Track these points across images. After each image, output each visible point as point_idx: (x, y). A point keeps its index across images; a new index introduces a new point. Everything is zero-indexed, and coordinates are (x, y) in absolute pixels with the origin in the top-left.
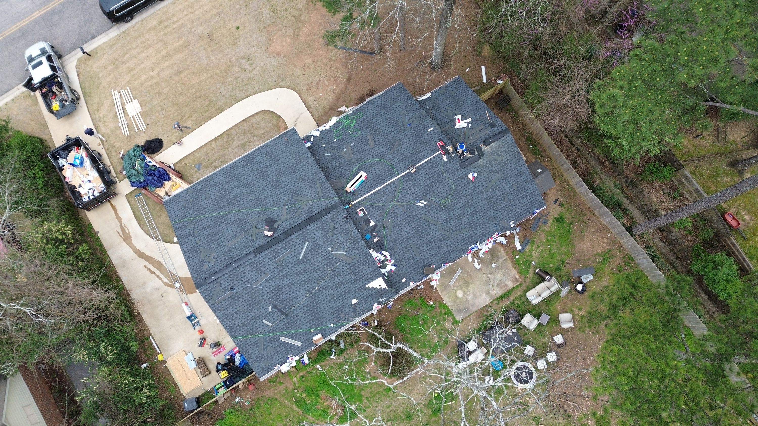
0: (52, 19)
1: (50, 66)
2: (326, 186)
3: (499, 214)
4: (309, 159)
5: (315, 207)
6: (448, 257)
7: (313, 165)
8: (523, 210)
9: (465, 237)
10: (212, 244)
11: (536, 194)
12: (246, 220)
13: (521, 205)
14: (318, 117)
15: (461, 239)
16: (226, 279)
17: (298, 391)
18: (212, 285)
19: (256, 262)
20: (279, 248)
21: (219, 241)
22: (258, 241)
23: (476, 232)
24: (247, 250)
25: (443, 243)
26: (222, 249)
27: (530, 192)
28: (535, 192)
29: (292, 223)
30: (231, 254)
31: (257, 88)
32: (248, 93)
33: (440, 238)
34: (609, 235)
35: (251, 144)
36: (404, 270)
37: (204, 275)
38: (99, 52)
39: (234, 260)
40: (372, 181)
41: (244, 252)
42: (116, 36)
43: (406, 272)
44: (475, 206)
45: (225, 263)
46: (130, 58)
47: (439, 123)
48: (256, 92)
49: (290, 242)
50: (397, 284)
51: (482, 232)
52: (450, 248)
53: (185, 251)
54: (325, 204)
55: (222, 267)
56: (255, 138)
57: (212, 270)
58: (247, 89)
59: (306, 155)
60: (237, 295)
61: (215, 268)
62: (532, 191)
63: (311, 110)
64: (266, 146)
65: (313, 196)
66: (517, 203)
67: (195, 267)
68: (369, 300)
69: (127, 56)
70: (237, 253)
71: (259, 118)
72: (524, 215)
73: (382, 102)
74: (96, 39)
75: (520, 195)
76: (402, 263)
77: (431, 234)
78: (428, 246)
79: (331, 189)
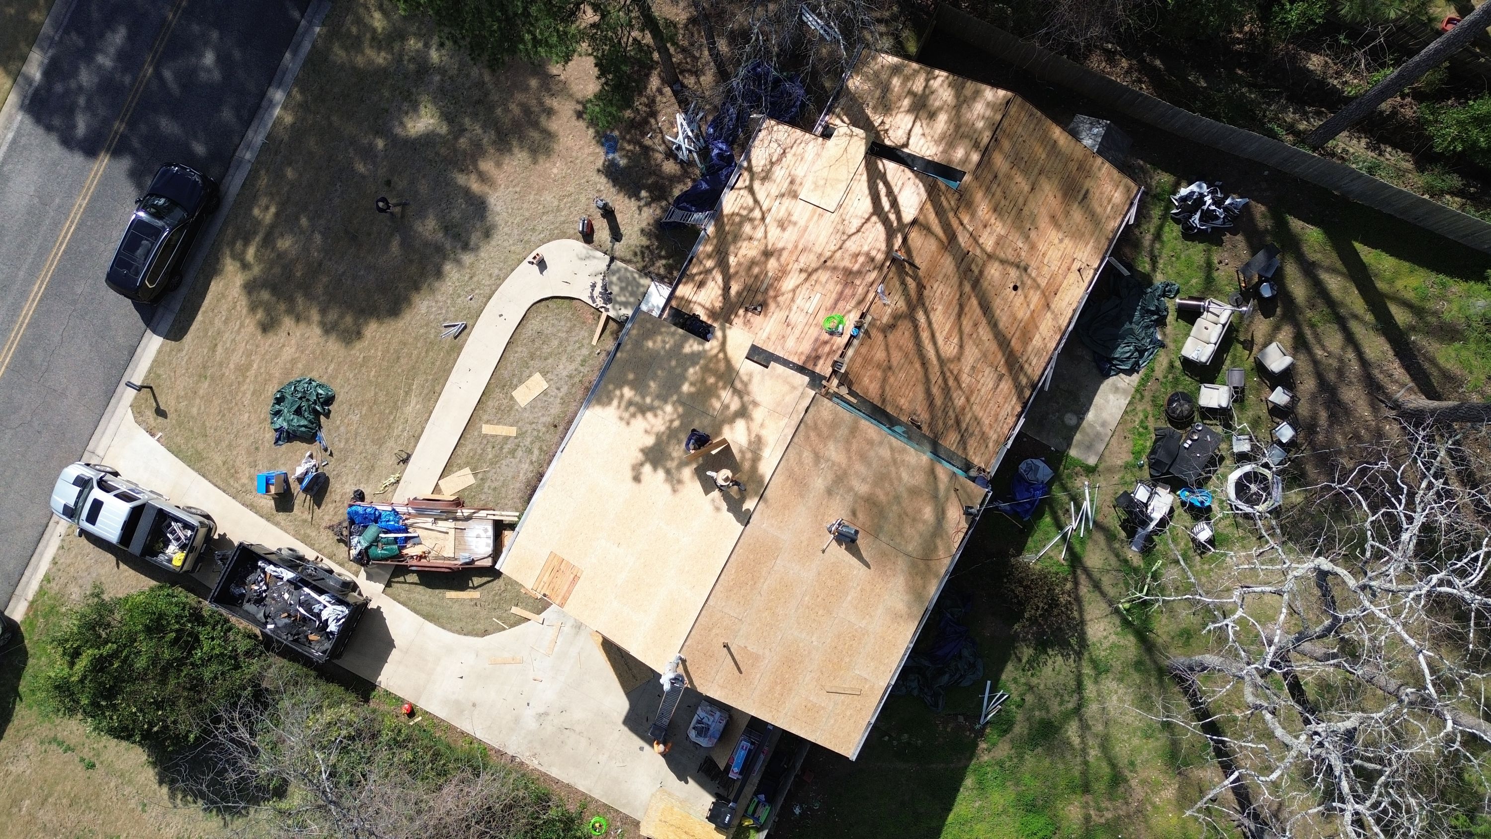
0: (31, 362)
1: (116, 496)
17: (890, 736)
31: (496, 271)
32: (487, 291)
34: (1266, 173)
38: (161, 371)
42: (172, 326)
46: (228, 352)
48: (501, 280)
56: (550, 361)
58: (478, 282)
69: (220, 349)
71: (534, 324)
74: (139, 350)
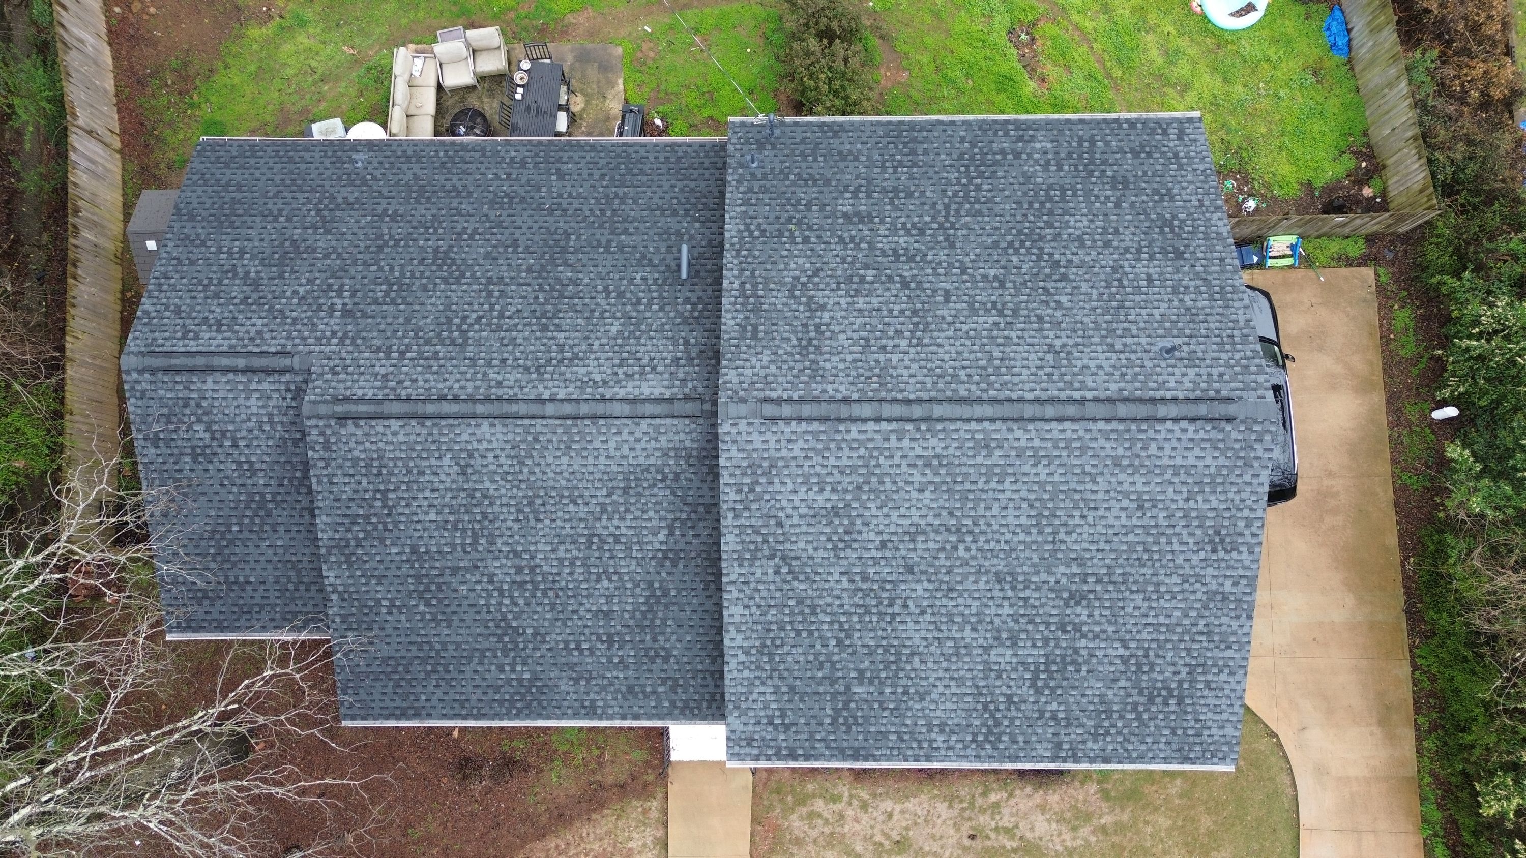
2: (733, 496)
3: (327, 184)
4: (737, 619)
5: (801, 444)
6: (537, 155)
7: (735, 594)
8: (262, 161)
9: (455, 178)
10: (1161, 521)
11: (195, 178)
12: (1022, 536)
13: (257, 173)
14: (651, 796)
15: (470, 178)
16: (1172, 385)
18: (1224, 393)
19: (1061, 385)
20: (973, 388)
21: (1135, 521)
22: (1023, 443)
23: (419, 173)
24: (1069, 434)
25: (521, 191)
26: (1139, 487)
27: (210, 189)
28: (195, 184)
29: (893, 437)
30: (1120, 452)
33: (519, 207)
35: (878, 838)
36: (666, 185)
37: (1234, 435)
39: (1121, 427)
40: (596, 444)
41: (1081, 433)
43: (664, 178)
44: (370, 231)
45: (1151, 434)
47: (307, 518)
49: (929, 386)
50: (707, 165)
51: (404, 167)
52: (515, 172)
53: (1251, 552)
54: (768, 435)
55: (1169, 425)
57: (1202, 434)
59: (739, 642)
60: (1161, 332)
61: (1190, 434)
62: (200, 189)
63: (660, 833)
64: (842, 751)
65: (790, 487)
66: (260, 184)
67: (1247, 478)
68: (802, 147)
70: (1102, 442)
72: (269, 149)
73: (431, 689)
75: (238, 196)
76: (660, 203)
77: (536, 226)
78: (565, 206)
79: (725, 478)
